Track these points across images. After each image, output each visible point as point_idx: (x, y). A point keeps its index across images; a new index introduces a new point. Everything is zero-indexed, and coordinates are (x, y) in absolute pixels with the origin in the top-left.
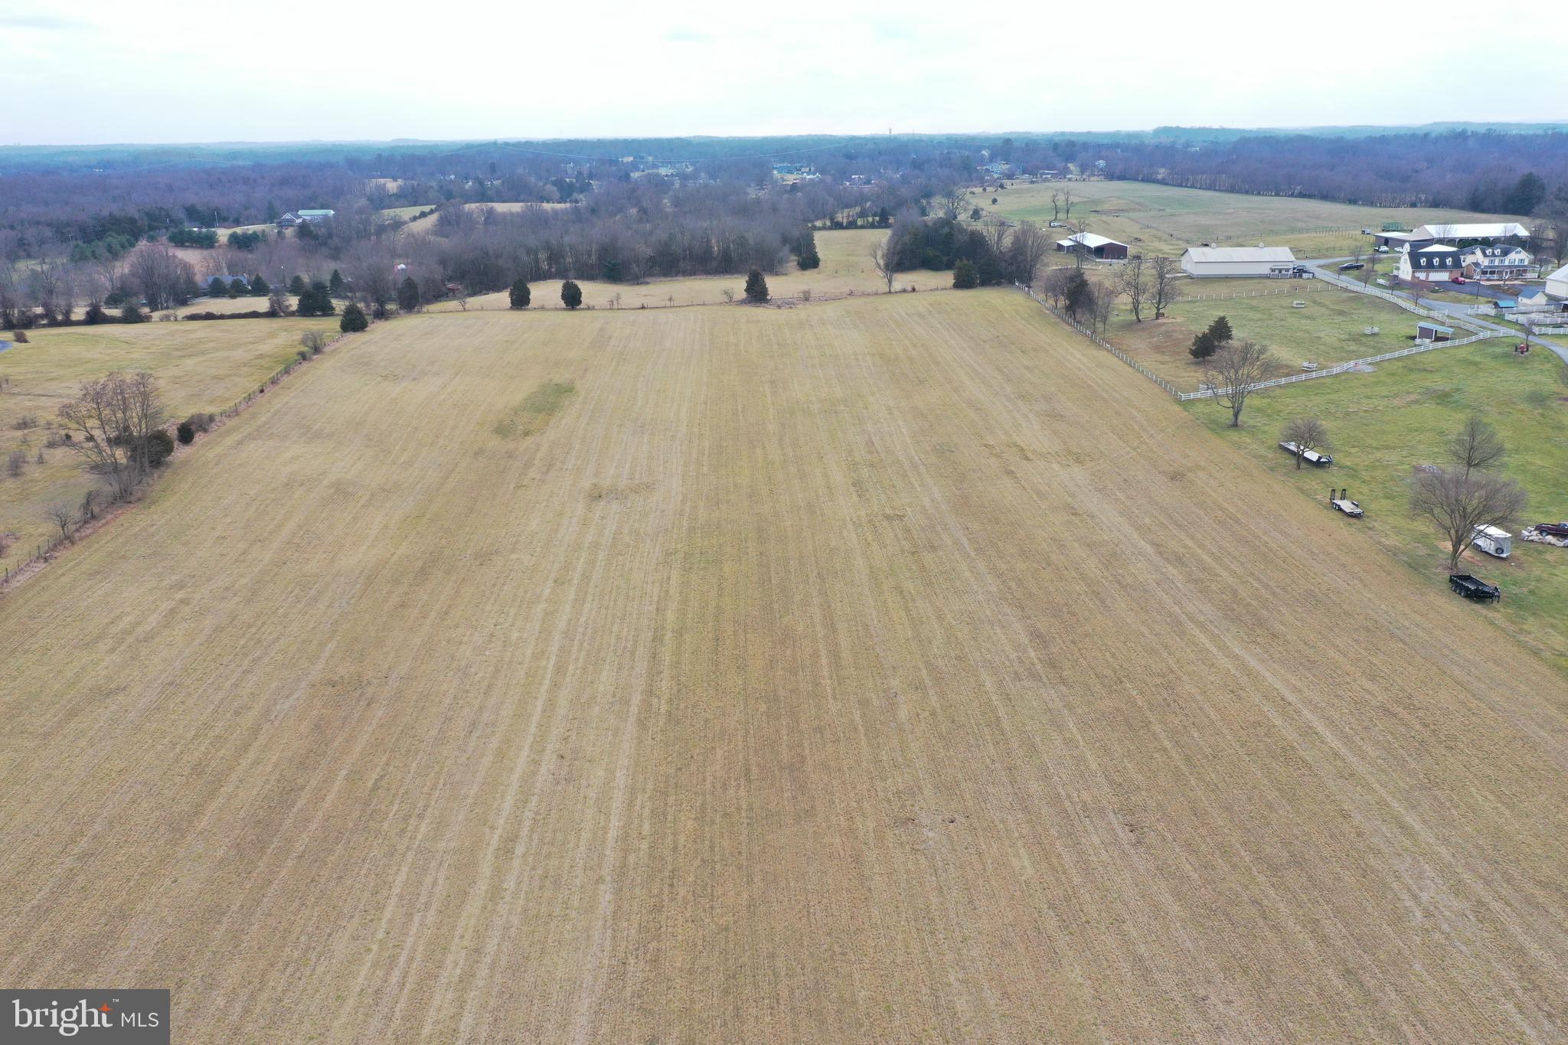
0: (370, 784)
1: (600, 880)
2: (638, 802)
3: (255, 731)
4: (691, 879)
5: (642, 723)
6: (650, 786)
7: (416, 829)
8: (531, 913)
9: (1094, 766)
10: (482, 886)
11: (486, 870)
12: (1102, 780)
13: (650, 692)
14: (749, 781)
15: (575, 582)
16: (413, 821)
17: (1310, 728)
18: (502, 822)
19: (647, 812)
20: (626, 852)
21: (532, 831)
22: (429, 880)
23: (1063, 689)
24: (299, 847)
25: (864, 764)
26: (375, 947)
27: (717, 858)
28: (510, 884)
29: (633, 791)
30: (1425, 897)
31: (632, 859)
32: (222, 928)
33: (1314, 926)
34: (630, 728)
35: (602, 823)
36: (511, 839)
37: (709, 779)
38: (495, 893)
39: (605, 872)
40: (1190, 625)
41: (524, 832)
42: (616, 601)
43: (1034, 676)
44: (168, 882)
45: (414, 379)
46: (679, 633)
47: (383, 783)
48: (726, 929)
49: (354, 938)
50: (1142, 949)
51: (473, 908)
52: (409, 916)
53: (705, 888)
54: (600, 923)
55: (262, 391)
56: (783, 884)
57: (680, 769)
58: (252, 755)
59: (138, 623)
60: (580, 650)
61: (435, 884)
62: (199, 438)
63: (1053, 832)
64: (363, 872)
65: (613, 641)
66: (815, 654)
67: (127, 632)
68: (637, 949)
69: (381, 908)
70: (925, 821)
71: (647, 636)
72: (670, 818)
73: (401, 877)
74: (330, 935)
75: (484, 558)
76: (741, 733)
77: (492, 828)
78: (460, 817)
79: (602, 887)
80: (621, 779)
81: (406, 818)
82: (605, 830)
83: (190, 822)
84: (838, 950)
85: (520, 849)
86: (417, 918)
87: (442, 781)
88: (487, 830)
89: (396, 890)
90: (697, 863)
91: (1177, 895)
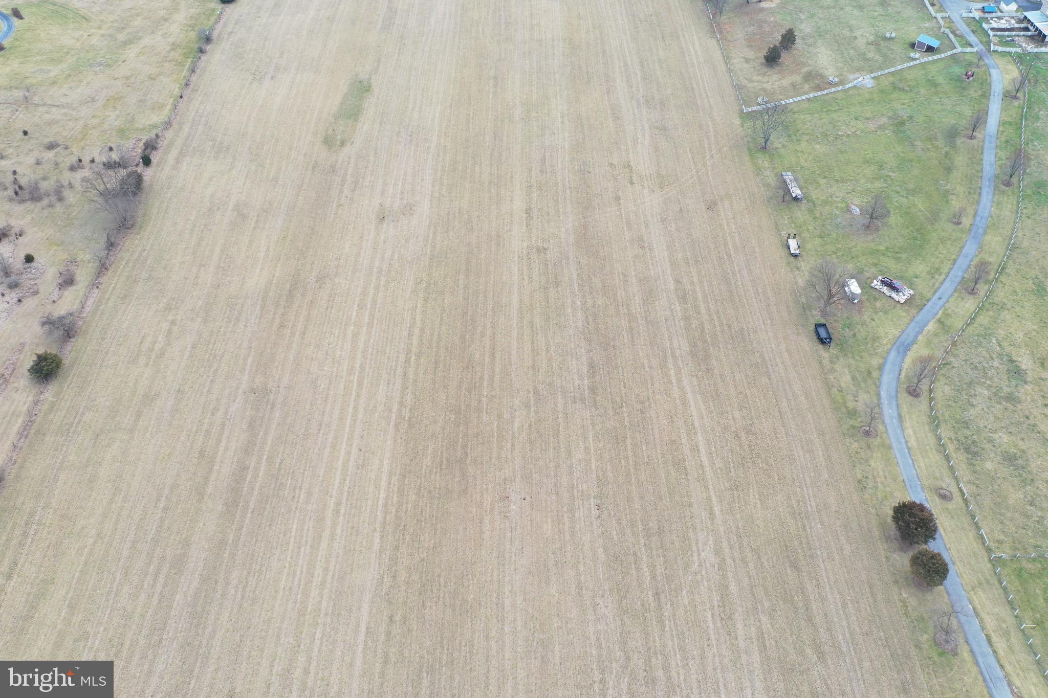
9: (593, 467)
10: (327, 532)
11: (329, 523)
12: (594, 476)
13: (401, 404)
14: (441, 469)
15: (369, 306)
16: (297, 491)
17: (697, 446)
18: (334, 493)
19: (396, 489)
20: (386, 513)
21: (347, 500)
24: (252, 506)
25: (493, 460)
26: (287, 565)
27: (423, 519)
28: (338, 532)
29: (391, 474)
31: (388, 517)
34: (391, 429)
35: (377, 496)
36: (338, 504)
38: (333, 536)
39: (377, 525)
41: (344, 501)
45: (272, 78)
46: (419, 355)
47: (283, 466)
48: (423, 560)
49: (279, 560)
51: (324, 545)
52: (299, 548)
54: (375, 555)
55: (181, 97)
58: (223, 444)
59: (155, 342)
60: (370, 368)
61: (308, 529)
62: (155, 158)
64: (279, 522)
66: (482, 378)
67: (151, 350)
69: (288, 544)
70: (513, 499)
75: (322, 278)
86: (302, 550)
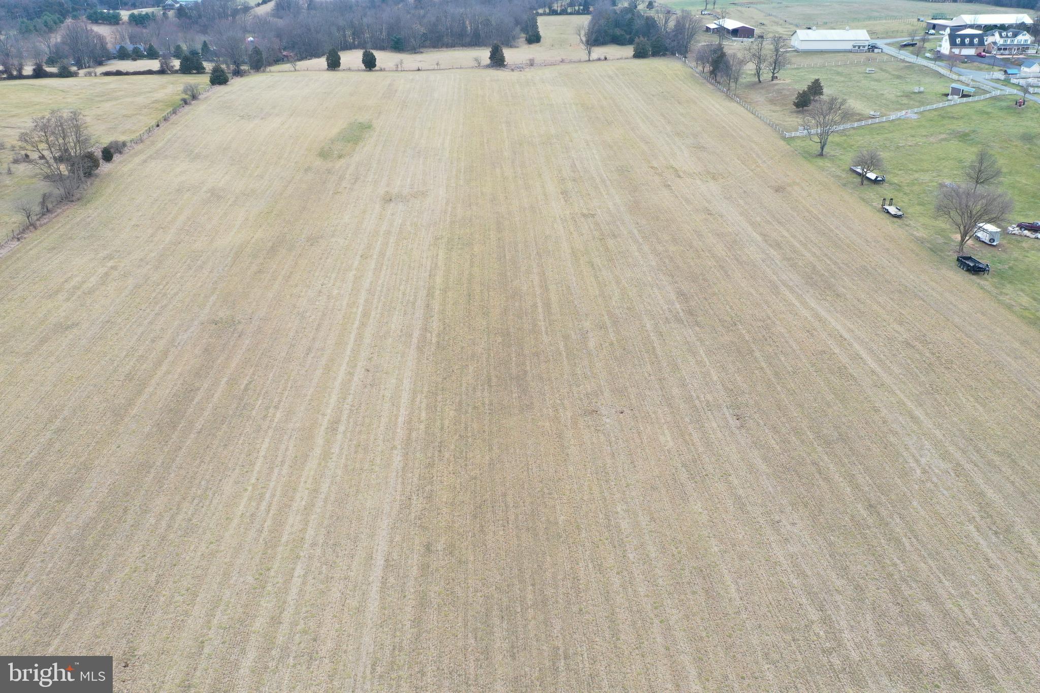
0: (242, 387)
1: (394, 448)
2: (418, 399)
3: (166, 353)
4: (452, 447)
5: (420, 349)
6: (426, 390)
7: (274, 415)
8: (350, 468)
9: (715, 378)
10: (318, 451)
11: (320, 441)
12: (719, 387)
13: (425, 329)
14: (490, 386)
15: (375, 257)
16: (271, 410)
17: (858, 355)
18: (329, 411)
19: (424, 405)
20: (410, 430)
21: (349, 417)
22: (283, 447)
23: (697, 328)
24: (198, 426)
25: (565, 377)
26: (250, 488)
27: (470, 434)
28: (335, 449)
29: (414, 393)
30: (923, 461)
31: (414, 435)
32: (151, 476)
33: (851, 479)
34: (412, 353)
35: (395, 413)
36: (336, 422)
37: (464, 385)
38: (326, 455)
39: (397, 443)
40: (783, 289)
41: (344, 417)
42: (402, 270)
43: (679, 321)
44: (114, 447)
45: (262, 119)
46: (445, 291)
47: (251, 386)
48: (475, 478)
49: (236, 483)
50: (741, 492)
51: (312, 465)
52: (271, 469)
53: (461, 453)
54: (395, 474)
55: (158, 126)
56: (512, 451)
57: (445, 379)
58: (164, 368)
59: (84, 282)
60: (379, 302)
61: (287, 449)
62: (116, 158)
63: (687, 419)
64: (241, 442)
65: (401, 296)
66: (535, 306)
67: (76, 288)
68: (418, 490)
69: (252, 464)
70: (604, 412)
71: (423, 293)
72: (438, 409)
73: (265, 446)
74: (220, 480)
75: (313, 240)
76: (485, 356)
77: (323, 415)
78: (302, 408)
79: (395, 452)
80: (407, 384)
81: (267, 408)
82: (397, 416)
83: (126, 410)
84: (546, 490)
85: (342, 428)
86: (276, 471)
87: (289, 385)
88: (320, 417)
89: (262, 453)
90: (457, 437)
91: (765, 459)
